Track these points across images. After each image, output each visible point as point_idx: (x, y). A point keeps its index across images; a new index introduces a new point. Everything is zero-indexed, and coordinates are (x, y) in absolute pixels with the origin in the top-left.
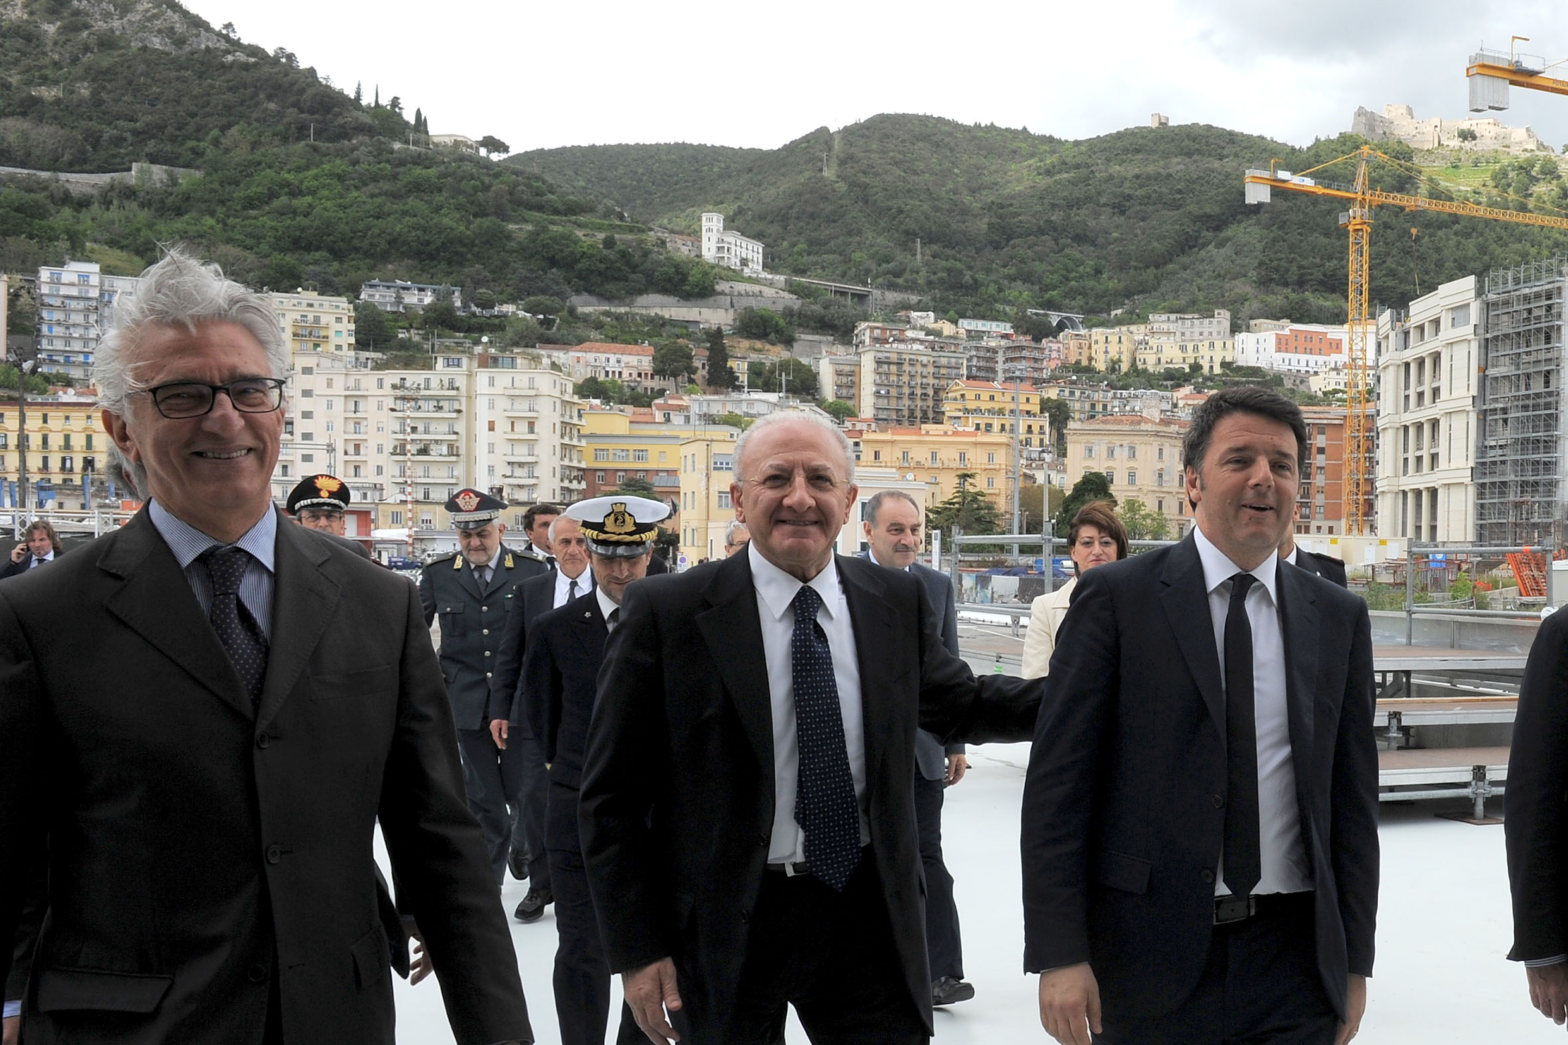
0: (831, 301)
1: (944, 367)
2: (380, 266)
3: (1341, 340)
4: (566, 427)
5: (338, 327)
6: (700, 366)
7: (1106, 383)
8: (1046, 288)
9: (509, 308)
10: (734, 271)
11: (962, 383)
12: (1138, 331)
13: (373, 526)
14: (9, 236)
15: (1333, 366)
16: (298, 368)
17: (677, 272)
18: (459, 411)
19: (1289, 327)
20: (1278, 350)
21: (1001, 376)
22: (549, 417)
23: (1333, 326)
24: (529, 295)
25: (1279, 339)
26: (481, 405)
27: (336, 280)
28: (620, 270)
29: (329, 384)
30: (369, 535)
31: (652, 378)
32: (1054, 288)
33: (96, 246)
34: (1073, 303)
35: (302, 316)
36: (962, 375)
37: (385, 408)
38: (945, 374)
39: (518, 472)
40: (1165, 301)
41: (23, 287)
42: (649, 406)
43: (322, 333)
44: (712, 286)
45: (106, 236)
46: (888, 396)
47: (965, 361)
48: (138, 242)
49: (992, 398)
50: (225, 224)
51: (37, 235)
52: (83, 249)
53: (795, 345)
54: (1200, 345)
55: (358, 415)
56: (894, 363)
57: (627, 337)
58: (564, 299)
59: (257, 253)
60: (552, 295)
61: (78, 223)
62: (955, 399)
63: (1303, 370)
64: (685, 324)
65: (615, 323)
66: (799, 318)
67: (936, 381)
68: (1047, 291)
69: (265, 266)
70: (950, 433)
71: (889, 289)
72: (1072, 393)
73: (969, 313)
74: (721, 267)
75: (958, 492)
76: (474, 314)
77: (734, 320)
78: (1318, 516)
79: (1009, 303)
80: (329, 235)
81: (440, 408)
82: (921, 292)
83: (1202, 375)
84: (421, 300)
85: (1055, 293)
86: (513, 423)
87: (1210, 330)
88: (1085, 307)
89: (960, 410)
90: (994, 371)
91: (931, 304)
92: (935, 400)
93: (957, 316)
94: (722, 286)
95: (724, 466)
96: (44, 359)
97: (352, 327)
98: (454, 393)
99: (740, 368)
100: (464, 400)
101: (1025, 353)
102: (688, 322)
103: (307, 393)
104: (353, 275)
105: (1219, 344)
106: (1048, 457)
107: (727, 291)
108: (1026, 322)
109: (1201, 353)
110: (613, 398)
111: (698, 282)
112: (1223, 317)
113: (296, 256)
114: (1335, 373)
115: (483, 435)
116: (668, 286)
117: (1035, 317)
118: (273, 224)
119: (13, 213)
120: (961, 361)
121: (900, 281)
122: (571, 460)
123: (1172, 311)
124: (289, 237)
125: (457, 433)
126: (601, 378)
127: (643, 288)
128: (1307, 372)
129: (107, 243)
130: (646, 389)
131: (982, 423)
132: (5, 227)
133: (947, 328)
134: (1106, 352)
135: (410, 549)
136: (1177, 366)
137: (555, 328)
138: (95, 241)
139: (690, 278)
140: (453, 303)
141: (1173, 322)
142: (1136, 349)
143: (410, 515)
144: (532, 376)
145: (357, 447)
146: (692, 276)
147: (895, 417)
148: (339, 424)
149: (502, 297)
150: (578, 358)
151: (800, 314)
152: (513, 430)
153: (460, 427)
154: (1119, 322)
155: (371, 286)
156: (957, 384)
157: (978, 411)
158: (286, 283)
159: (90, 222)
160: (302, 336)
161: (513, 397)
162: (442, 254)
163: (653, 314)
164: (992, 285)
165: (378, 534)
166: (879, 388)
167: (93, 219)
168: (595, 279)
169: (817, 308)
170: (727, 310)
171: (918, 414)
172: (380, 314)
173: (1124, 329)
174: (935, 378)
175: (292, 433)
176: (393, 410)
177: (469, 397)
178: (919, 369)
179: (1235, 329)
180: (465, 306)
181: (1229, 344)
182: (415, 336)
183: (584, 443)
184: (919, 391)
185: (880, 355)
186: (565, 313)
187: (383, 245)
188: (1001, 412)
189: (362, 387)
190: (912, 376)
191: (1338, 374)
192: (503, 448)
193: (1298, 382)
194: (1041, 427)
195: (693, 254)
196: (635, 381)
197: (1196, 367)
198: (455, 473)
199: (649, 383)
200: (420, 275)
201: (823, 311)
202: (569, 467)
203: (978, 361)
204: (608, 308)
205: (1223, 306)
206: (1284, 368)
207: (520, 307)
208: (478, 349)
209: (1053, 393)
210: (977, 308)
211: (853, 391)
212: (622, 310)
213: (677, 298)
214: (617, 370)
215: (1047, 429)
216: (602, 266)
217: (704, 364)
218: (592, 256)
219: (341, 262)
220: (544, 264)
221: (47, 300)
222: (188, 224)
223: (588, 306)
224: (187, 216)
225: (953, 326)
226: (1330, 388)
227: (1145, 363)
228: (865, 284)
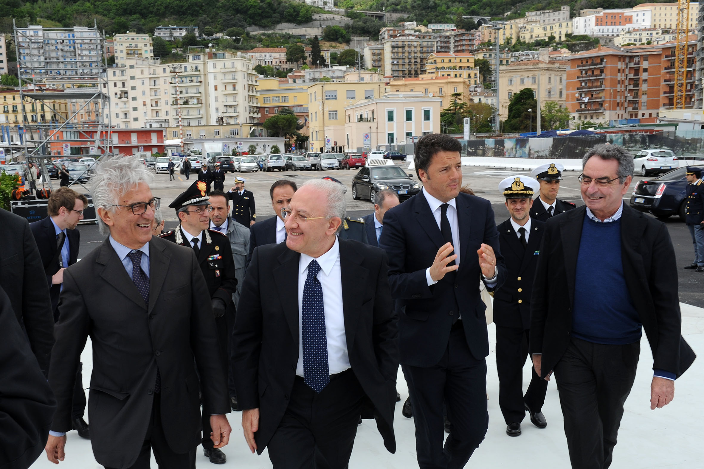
0: (367, 19)
1: (425, 47)
2: (162, 20)
3: (632, 16)
4: (251, 87)
5: (146, 49)
6: (308, 56)
7: (507, 49)
8: (471, 5)
9: (219, 35)
10: (321, 8)
11: (434, 54)
12: (520, 22)
13: (164, 139)
14: (4, 16)
15: (627, 30)
16: (128, 66)
17: (294, 11)
18: (201, 82)
19: (602, 12)
20: (597, 25)
21: (452, 50)
22: (242, 82)
23: (627, 9)
24: (228, 28)
25: (597, 19)
26: (211, 78)
27: (144, 27)
28: (268, 12)
29: (142, 72)
30: (163, 142)
31: (286, 63)
32: (475, 4)
33: (42, 20)
34: (485, 11)
35: (130, 44)
36: (434, 50)
37: (168, 83)
38: (425, 51)
39: (230, 110)
40: (533, 5)
41: (12, 40)
42: (286, 77)
43: (139, 52)
44: (311, 17)
45: (46, 14)
46: (398, 64)
47: (435, 43)
48: (59, 16)
49: (450, 61)
50: (95, 5)
51: (16, 16)
52: (36, 21)
53: (351, 43)
54: (554, 26)
55: (156, 87)
56: (400, 47)
57: (273, 45)
58: (244, 29)
59: (108, 17)
60: (238, 27)
61: (33, 9)
62: (431, 63)
63: (610, 34)
64: (299, 36)
65: (267, 38)
66: (352, 29)
67: (421, 55)
68: (471, 6)
69: (113, 23)
70: (434, 78)
71: (393, 12)
72: (490, 56)
73: (433, 21)
74: (315, 7)
75: (452, 104)
76: (204, 39)
77: (322, 33)
78: (643, 108)
79: (453, 14)
80: (139, 7)
81: (192, 81)
82: (409, 12)
83: (555, 42)
84: (181, 34)
85: (475, 7)
86: (225, 86)
87: (559, 17)
88: (492, 12)
89: (434, 69)
90: (449, 48)
91: (415, 18)
92: (421, 65)
93: (427, 23)
94: (315, 17)
95: (331, 97)
96: (23, 72)
97: (152, 48)
98: (197, 73)
99: (326, 55)
100: (202, 76)
101: (465, 37)
102: (300, 35)
103: (133, 78)
104: (151, 25)
105: (564, 25)
106: (479, 90)
107: (318, 18)
108: (462, 23)
109: (555, 30)
110: (269, 74)
111: (304, 15)
112: (566, 10)
113: (126, 18)
114: (629, 34)
115: (212, 93)
116: (291, 18)
117: (466, 20)
118: (115, 3)
119: (5, 6)
120: (433, 43)
121: (399, 7)
122: (253, 103)
123: (538, 10)
124: (122, 9)
125: (200, 93)
126: (263, 65)
127: (279, 20)
128: (613, 35)
129: (46, 18)
130: (284, 69)
131: (446, 74)
132: (2, 13)
133: (423, 29)
134: (504, 34)
135: (182, 149)
136: (542, 38)
137: (241, 43)
138: (41, 17)
139: (301, 14)
140: (195, 34)
141: (539, 15)
142: (519, 32)
143: (181, 132)
144: (233, 61)
145: (156, 102)
146: (302, 12)
147: (401, 75)
148: (148, 92)
149: (217, 30)
150: (252, 56)
151: (353, 27)
152: (226, 89)
153: (202, 90)
154: (510, 18)
155: (159, 29)
156: (432, 55)
157: (443, 68)
158: (122, 30)
159: (38, 9)
160: (131, 54)
161: (225, 73)
162: (189, 11)
163: (284, 33)
164: (444, 5)
165: (167, 142)
166: (394, 60)
167: (40, 7)
168: (257, 18)
169: (361, 23)
170: (318, 28)
171: (413, 72)
172: (163, 42)
173: (512, 21)
174: (421, 53)
175: (127, 97)
176: (171, 83)
177: (205, 75)
178: (413, 49)
179: (572, 16)
180: (200, 35)
181: (570, 24)
182: (179, 51)
183: (258, 94)
184: (413, 61)
185: (393, 43)
186: (244, 35)
187: (163, 10)
188: (454, 68)
189: (157, 73)
190: (409, 53)
191: (630, 35)
192: (221, 99)
193: (608, 41)
194: (475, 74)
195: (301, 2)
196: (279, 65)
197: (552, 38)
198: (201, 112)
199: (285, 66)
200: (180, 22)
201: (364, 25)
202: (252, 106)
203: (441, 43)
204: (263, 32)
205: (566, 4)
206: (600, 34)
207: (225, 34)
208: (207, 50)
209: (480, 56)
210: (437, 18)
211: (381, 63)
212: (270, 32)
213: (295, 24)
214: (270, 61)
215: (478, 75)
216: (260, 11)
217: (310, 55)
218: (255, 6)
219: (145, 19)
220: (234, 12)
221: (22, 44)
222: (79, 6)
223: (255, 32)
224: (78, 3)
225: (426, 28)
226: (625, 43)
227: (524, 38)
228: (382, 11)
